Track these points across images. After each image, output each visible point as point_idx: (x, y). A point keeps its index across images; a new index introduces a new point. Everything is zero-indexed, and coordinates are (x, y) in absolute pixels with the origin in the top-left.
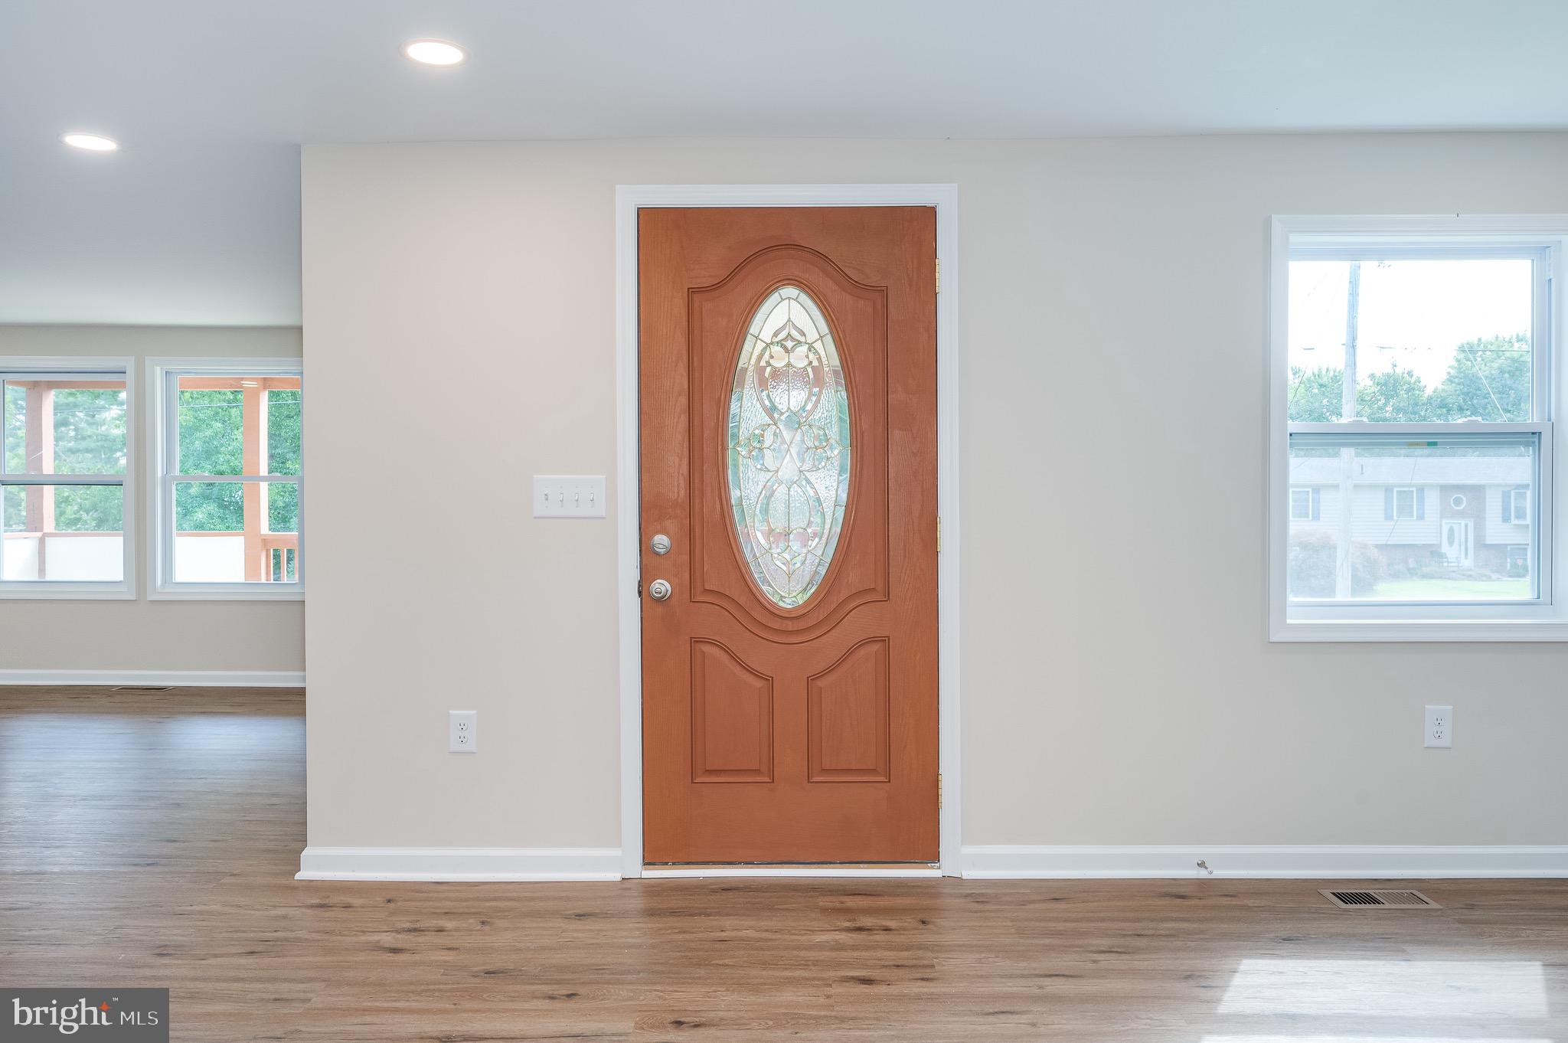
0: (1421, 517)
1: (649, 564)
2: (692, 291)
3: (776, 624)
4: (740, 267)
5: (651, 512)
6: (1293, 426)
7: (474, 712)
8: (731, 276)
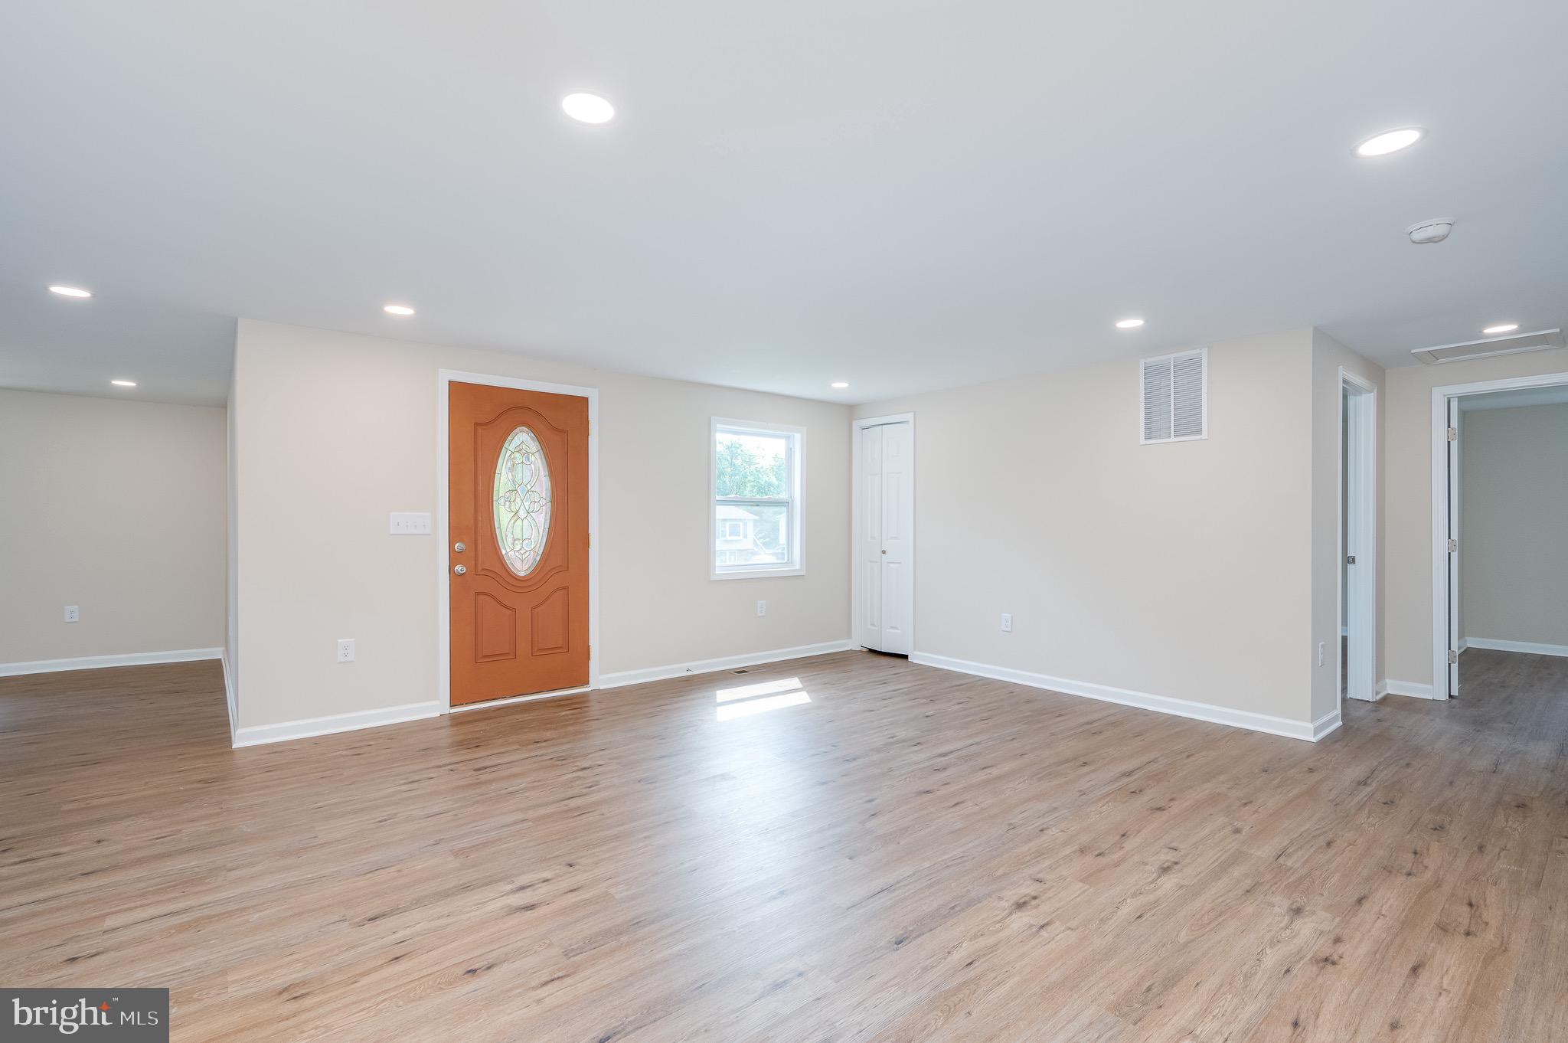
0: (745, 536)
1: (454, 558)
2: (476, 424)
3: (515, 583)
4: (500, 415)
5: (454, 534)
6: (718, 498)
7: (352, 640)
8: (496, 419)
